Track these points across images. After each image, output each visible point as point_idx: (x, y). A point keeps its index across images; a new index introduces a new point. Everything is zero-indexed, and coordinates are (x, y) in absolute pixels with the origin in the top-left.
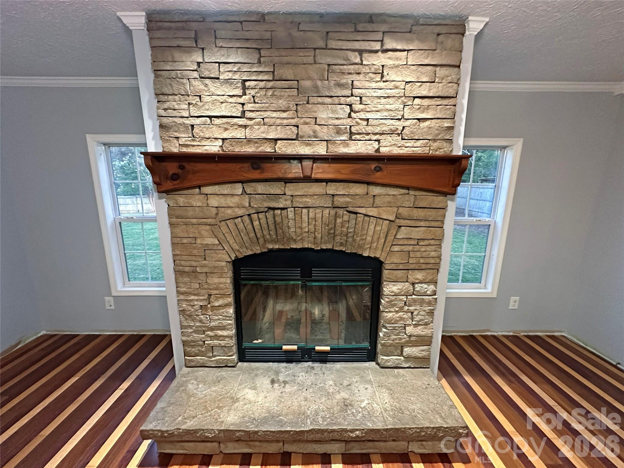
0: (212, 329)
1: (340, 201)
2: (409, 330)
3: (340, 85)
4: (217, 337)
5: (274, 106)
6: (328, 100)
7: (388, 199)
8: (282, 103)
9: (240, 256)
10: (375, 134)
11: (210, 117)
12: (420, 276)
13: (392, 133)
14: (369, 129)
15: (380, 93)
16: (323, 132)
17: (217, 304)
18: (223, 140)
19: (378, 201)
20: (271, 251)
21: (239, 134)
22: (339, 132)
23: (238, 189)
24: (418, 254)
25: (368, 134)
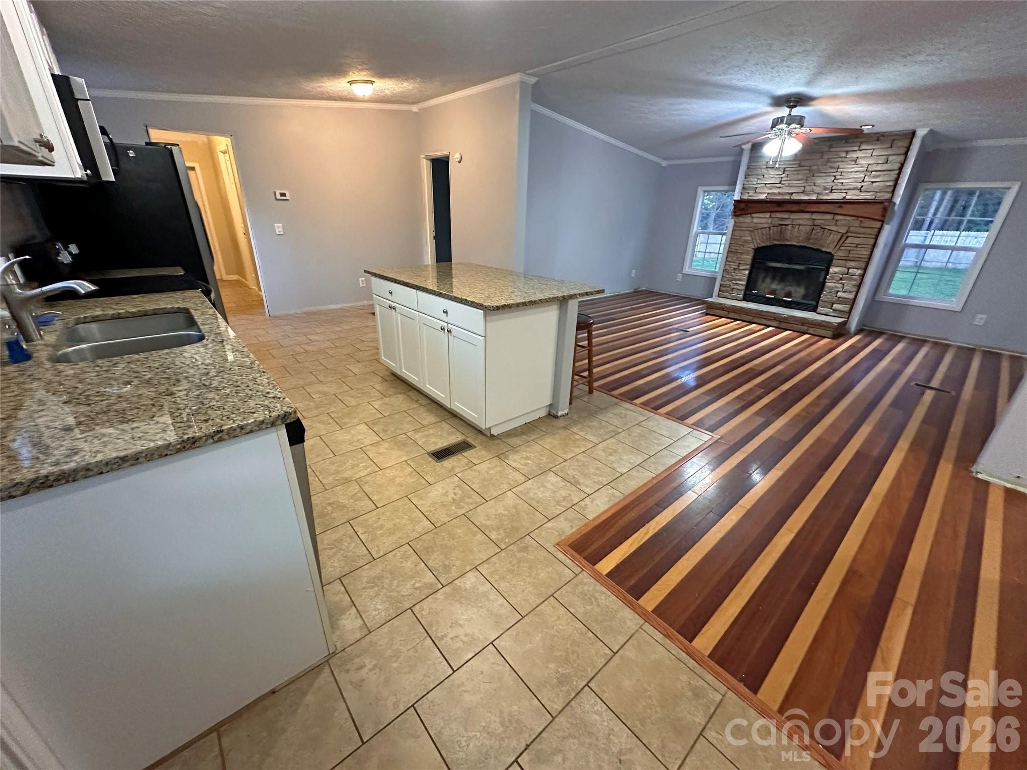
0: (735, 280)
1: (817, 222)
2: (839, 294)
3: (832, 168)
4: (737, 284)
5: (796, 178)
6: (824, 175)
7: (844, 222)
8: (800, 177)
9: (760, 246)
10: (845, 189)
11: (765, 184)
12: (853, 264)
13: (855, 189)
14: (842, 187)
15: (853, 170)
16: (817, 190)
17: (741, 268)
18: (768, 193)
19: (839, 223)
20: (775, 245)
21: (776, 191)
22: (825, 189)
23: (768, 215)
24: (855, 252)
25: (841, 190)
